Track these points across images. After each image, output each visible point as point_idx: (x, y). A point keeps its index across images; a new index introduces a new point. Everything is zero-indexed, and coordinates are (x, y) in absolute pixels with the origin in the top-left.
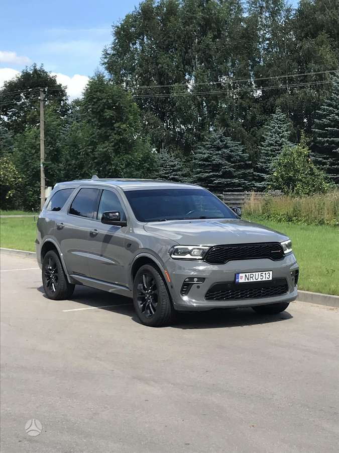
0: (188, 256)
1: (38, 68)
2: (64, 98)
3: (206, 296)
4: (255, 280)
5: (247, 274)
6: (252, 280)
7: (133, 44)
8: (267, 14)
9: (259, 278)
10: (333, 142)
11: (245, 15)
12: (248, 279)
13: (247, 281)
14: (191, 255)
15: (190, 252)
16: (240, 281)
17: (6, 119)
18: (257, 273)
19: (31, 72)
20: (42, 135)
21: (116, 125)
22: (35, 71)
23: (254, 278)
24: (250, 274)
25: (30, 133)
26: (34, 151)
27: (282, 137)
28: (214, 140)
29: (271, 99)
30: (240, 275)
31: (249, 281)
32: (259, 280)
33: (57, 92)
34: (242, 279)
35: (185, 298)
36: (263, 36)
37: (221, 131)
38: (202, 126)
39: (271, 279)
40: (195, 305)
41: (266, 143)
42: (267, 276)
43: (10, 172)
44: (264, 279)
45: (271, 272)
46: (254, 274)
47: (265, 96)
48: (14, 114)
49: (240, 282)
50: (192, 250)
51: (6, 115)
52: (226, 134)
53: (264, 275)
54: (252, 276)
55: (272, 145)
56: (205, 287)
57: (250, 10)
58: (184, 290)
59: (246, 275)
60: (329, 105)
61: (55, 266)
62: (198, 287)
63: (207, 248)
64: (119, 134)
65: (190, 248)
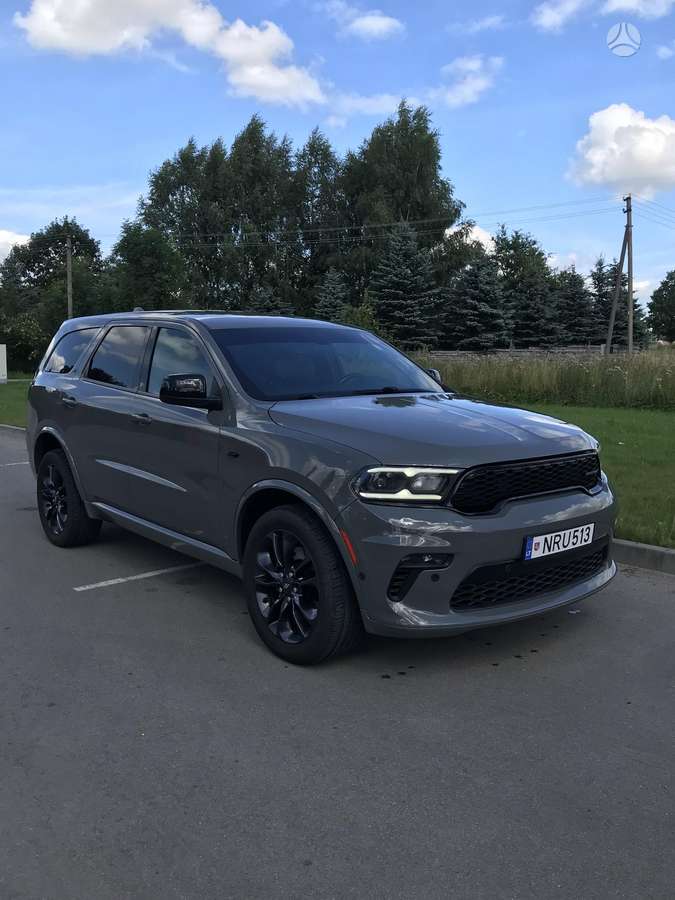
0: (404, 494)
1: (69, 220)
2: (97, 254)
3: (453, 599)
4: (562, 549)
5: (548, 536)
6: (556, 551)
7: (173, 195)
8: (316, 170)
9: (571, 543)
10: (390, 305)
11: (294, 169)
12: (550, 549)
13: (547, 553)
14: (414, 492)
15: (407, 483)
16: (536, 554)
17: (32, 274)
18: (567, 532)
19: (62, 225)
20: (70, 289)
21: (158, 275)
22: (66, 223)
23: (560, 544)
24: (554, 535)
25: (56, 287)
26: (60, 306)
27: (337, 298)
28: (263, 300)
29: (322, 257)
30: (536, 540)
31: (551, 552)
32: (571, 547)
33: (88, 246)
34: (538, 549)
35: (399, 607)
36: (313, 192)
37: (271, 291)
38: (249, 286)
39: (590, 541)
40: (422, 623)
41: (320, 304)
42: (585, 536)
43: (33, 331)
44: (578, 545)
45: (592, 526)
46: (562, 533)
47: (314, 256)
48: (42, 269)
49: (532, 557)
50: (415, 478)
51: (33, 270)
52: (276, 295)
53: (579, 533)
54: (558, 539)
55: (326, 306)
56: (452, 577)
57: (299, 165)
58: (396, 584)
59: (546, 540)
60: (387, 265)
61: (59, 481)
62: (435, 577)
63: (455, 472)
64: (160, 286)
65: (409, 472)
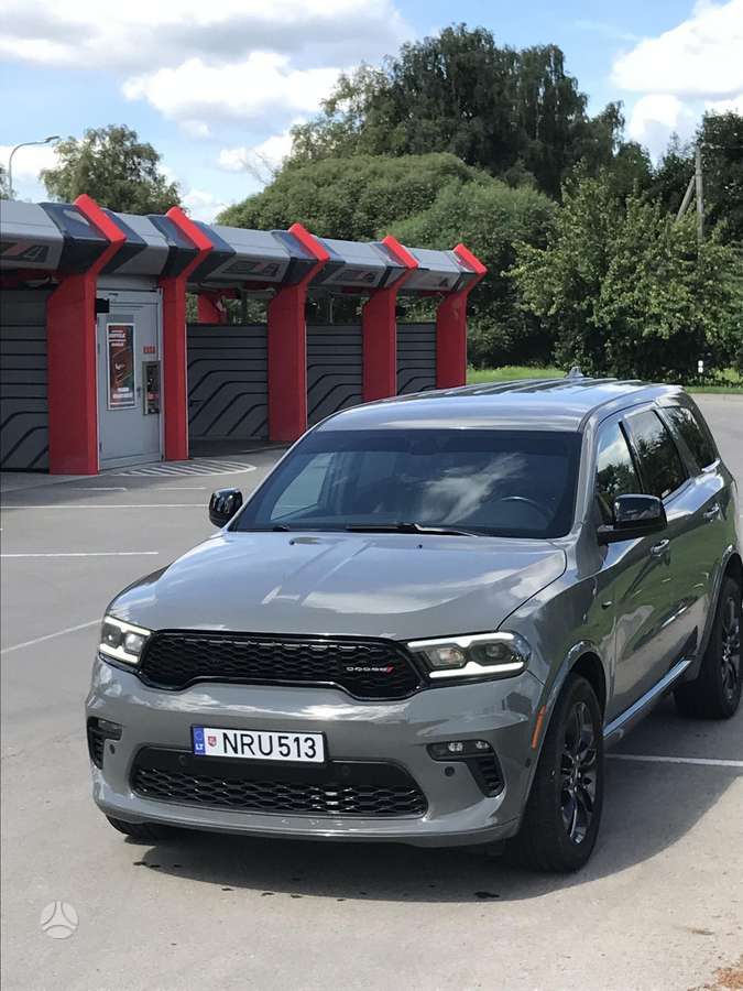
4: (259, 756)
5: (230, 733)
6: (248, 755)
9: (276, 751)
12: (235, 750)
13: (231, 753)
16: (211, 751)
18: (265, 735)
23: (255, 747)
24: (239, 733)
30: (208, 732)
31: (240, 755)
32: (276, 756)
34: (215, 745)
39: (320, 759)
42: (305, 747)
44: (293, 757)
45: (319, 739)
46: (255, 735)
49: (208, 753)
53: (290, 741)
54: (247, 740)
59: (225, 736)
